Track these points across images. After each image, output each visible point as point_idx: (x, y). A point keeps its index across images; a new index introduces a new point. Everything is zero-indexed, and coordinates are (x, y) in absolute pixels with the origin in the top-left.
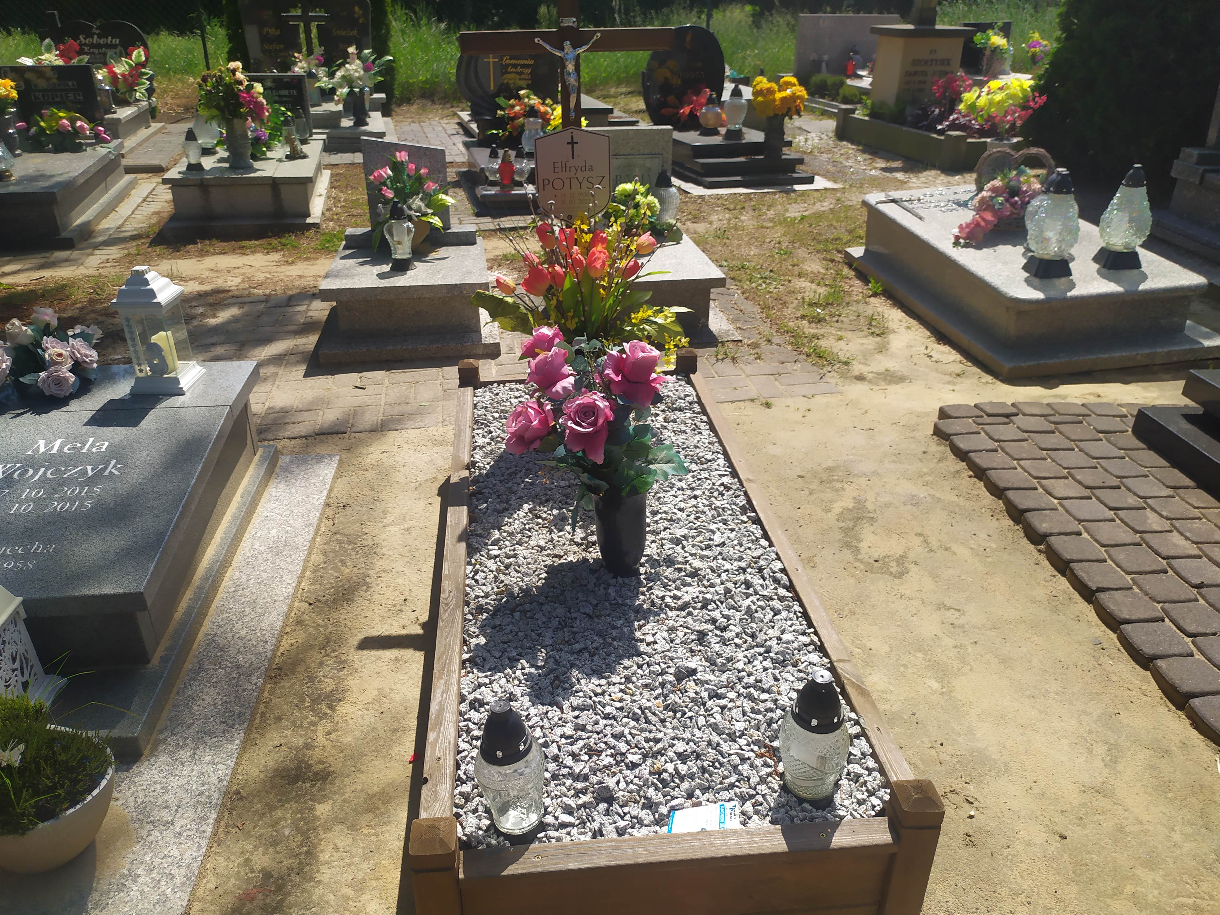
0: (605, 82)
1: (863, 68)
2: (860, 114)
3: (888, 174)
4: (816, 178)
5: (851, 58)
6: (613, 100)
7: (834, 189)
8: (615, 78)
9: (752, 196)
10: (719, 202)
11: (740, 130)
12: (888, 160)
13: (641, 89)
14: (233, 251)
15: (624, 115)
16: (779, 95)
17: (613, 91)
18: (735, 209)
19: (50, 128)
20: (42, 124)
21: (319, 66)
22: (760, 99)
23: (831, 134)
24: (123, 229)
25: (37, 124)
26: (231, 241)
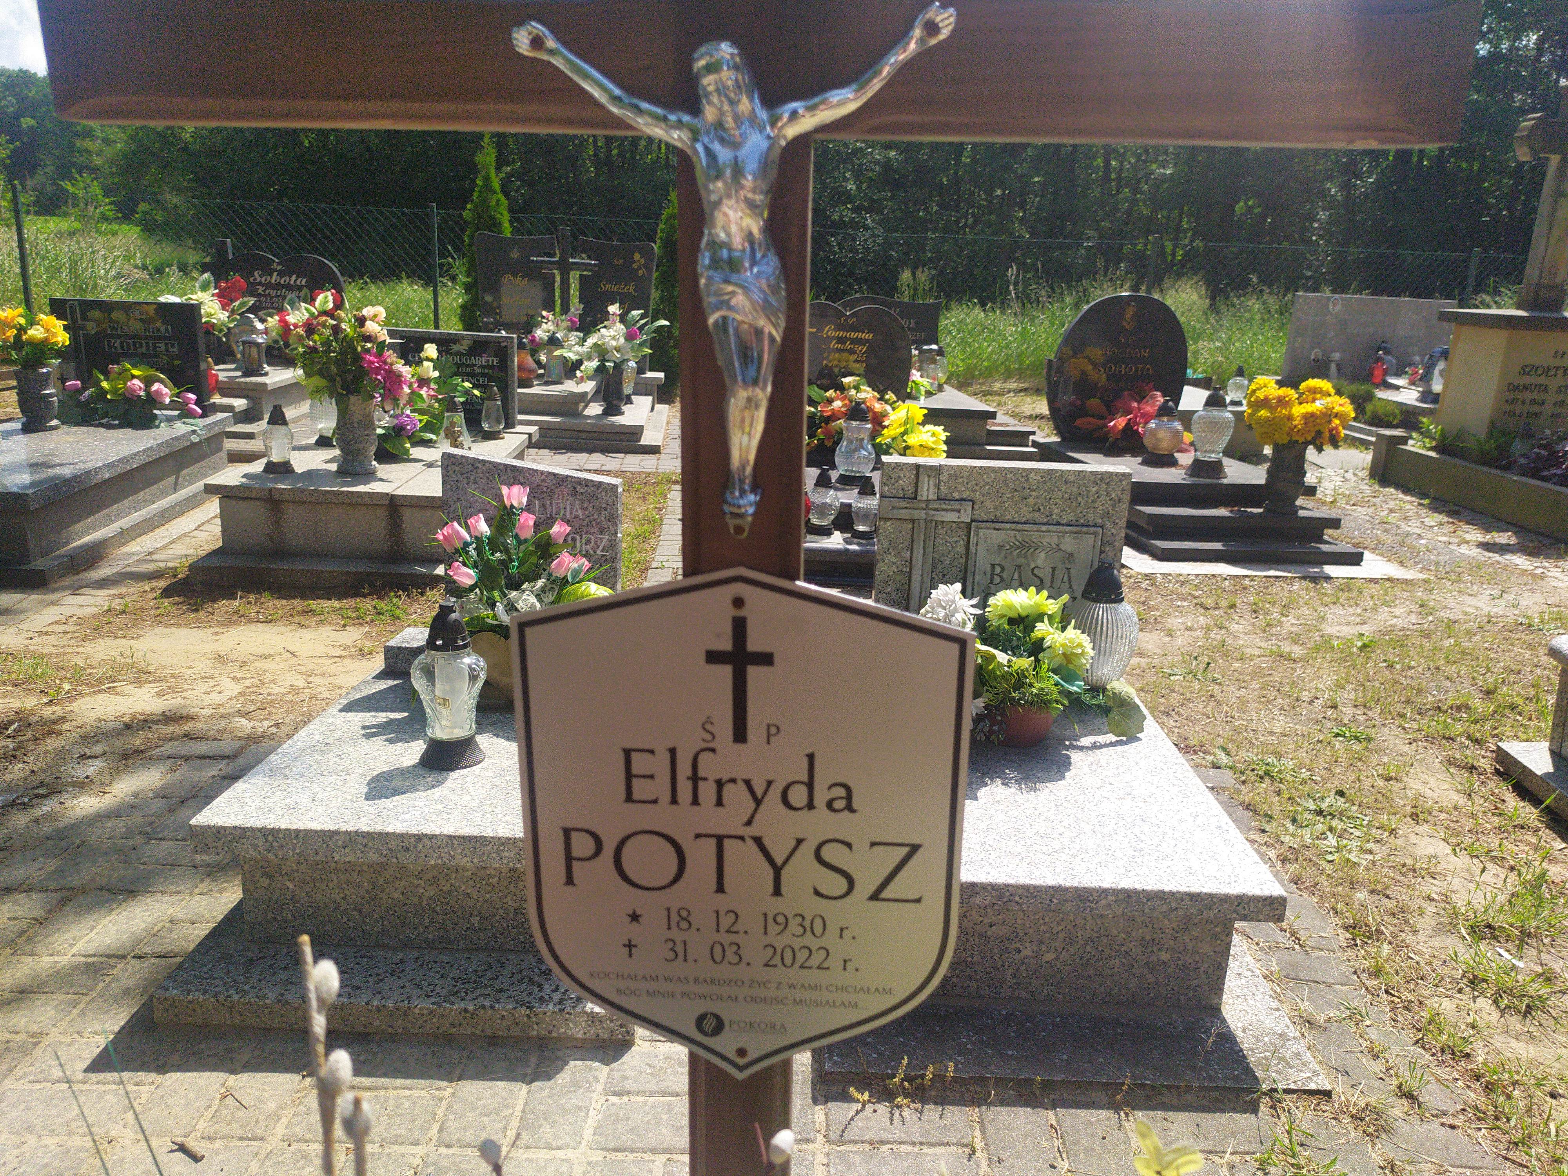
0: (989, 373)
1: (1399, 374)
2: (1415, 445)
3: (1497, 557)
4: (1367, 555)
5: (1379, 360)
6: (997, 398)
7: (1406, 581)
8: (1002, 369)
9: (1247, 582)
10: (1185, 590)
11: (1219, 463)
12: (1487, 529)
13: (1044, 385)
14: (288, 618)
15: (1011, 421)
16: (1299, 410)
17: (997, 386)
18: (1217, 607)
19: (114, 391)
20: (105, 385)
21: (571, 329)
22: (1263, 413)
23: (1364, 474)
24: (154, 557)
25: (97, 384)
26: (294, 597)
